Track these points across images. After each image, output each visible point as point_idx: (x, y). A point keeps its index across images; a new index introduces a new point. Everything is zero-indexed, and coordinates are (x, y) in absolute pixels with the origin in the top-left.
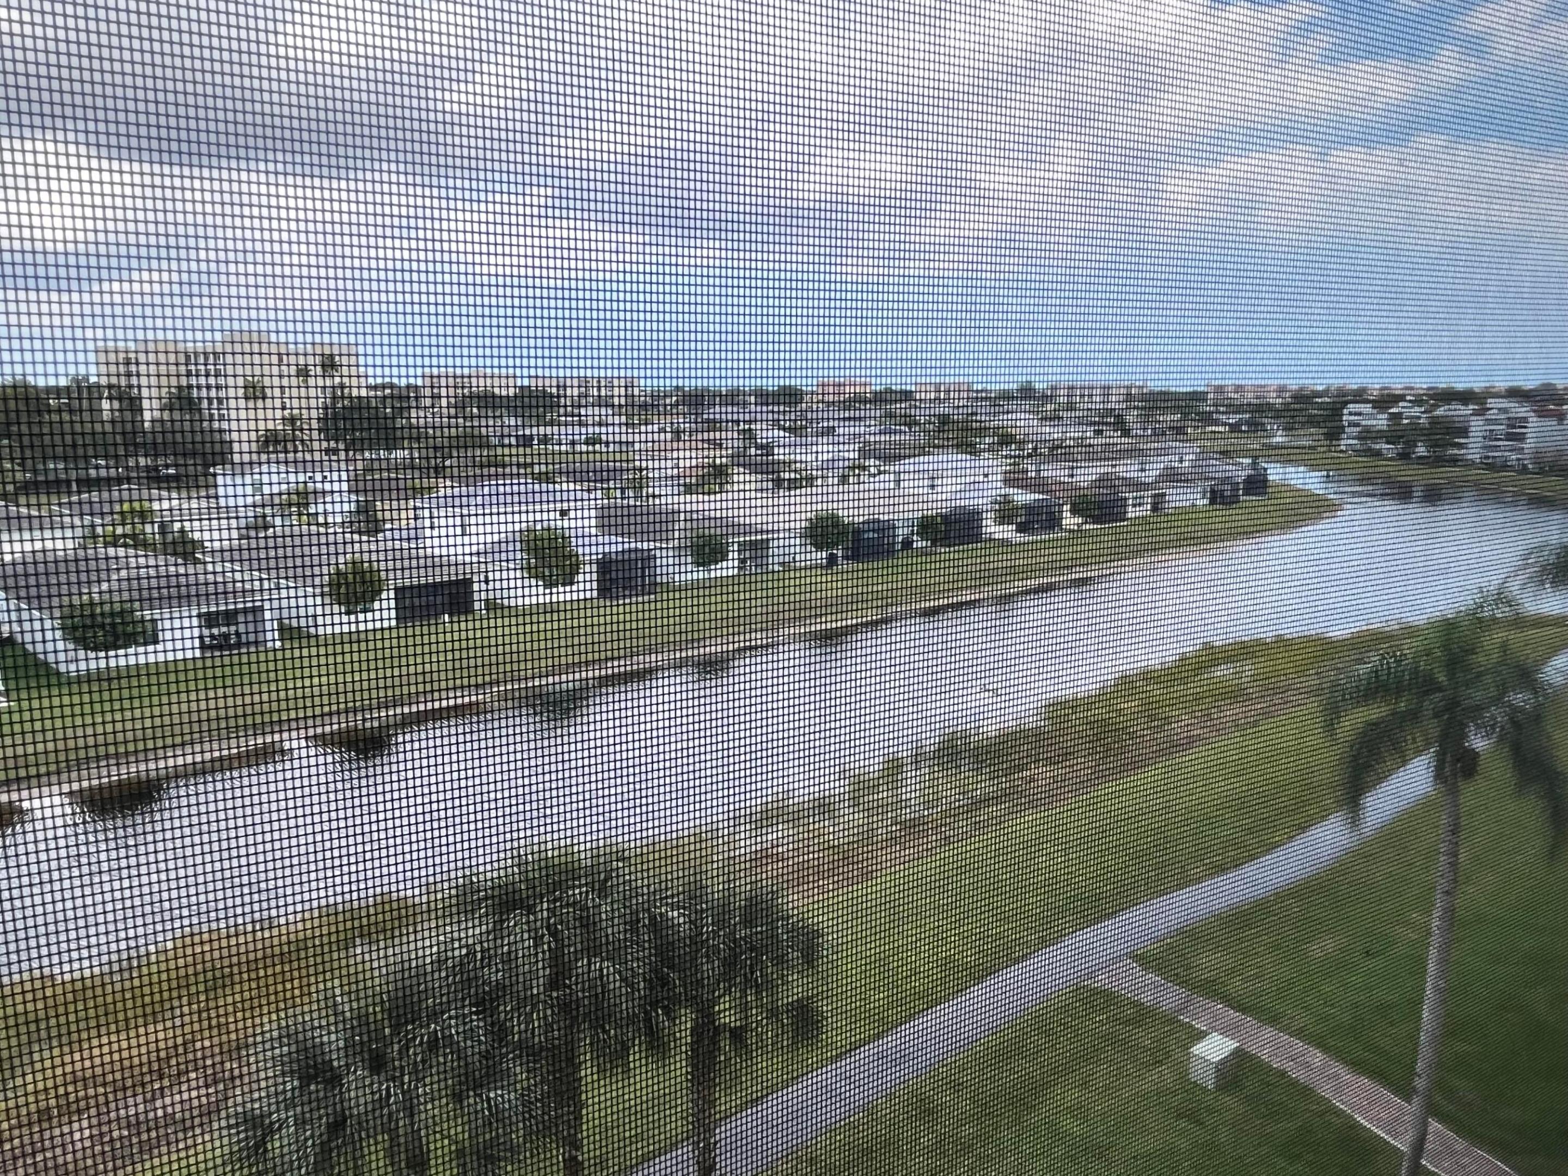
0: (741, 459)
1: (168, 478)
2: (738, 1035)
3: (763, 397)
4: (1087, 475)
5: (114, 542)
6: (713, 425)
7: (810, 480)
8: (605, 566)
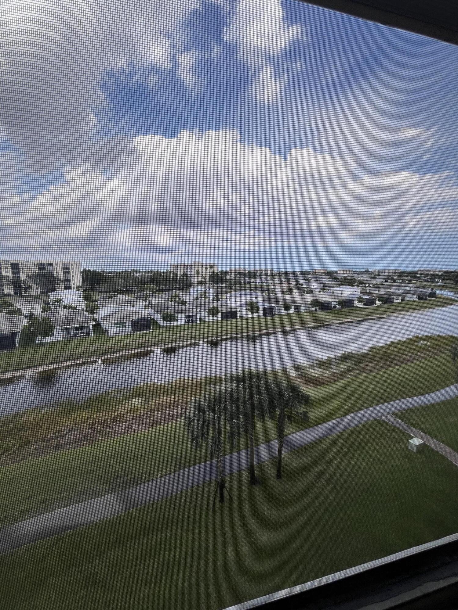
0: (295, 287)
1: (181, 289)
2: (289, 417)
3: (302, 273)
4: (383, 292)
5: (171, 301)
6: (289, 279)
7: (311, 292)
8: (264, 309)
